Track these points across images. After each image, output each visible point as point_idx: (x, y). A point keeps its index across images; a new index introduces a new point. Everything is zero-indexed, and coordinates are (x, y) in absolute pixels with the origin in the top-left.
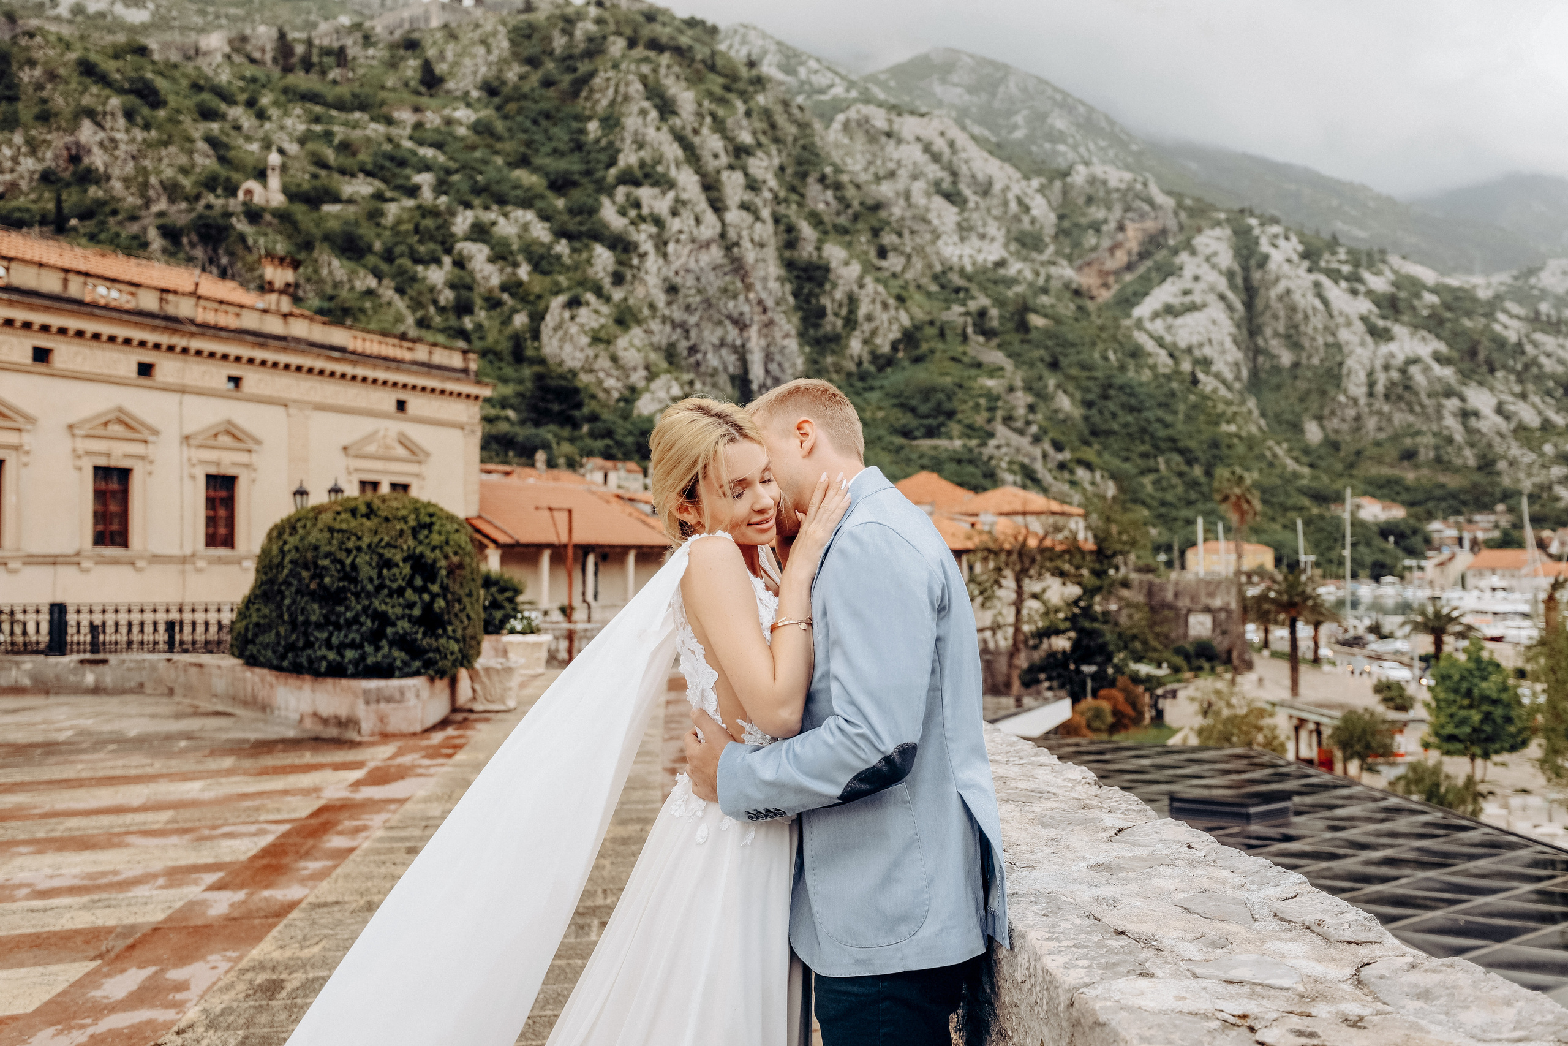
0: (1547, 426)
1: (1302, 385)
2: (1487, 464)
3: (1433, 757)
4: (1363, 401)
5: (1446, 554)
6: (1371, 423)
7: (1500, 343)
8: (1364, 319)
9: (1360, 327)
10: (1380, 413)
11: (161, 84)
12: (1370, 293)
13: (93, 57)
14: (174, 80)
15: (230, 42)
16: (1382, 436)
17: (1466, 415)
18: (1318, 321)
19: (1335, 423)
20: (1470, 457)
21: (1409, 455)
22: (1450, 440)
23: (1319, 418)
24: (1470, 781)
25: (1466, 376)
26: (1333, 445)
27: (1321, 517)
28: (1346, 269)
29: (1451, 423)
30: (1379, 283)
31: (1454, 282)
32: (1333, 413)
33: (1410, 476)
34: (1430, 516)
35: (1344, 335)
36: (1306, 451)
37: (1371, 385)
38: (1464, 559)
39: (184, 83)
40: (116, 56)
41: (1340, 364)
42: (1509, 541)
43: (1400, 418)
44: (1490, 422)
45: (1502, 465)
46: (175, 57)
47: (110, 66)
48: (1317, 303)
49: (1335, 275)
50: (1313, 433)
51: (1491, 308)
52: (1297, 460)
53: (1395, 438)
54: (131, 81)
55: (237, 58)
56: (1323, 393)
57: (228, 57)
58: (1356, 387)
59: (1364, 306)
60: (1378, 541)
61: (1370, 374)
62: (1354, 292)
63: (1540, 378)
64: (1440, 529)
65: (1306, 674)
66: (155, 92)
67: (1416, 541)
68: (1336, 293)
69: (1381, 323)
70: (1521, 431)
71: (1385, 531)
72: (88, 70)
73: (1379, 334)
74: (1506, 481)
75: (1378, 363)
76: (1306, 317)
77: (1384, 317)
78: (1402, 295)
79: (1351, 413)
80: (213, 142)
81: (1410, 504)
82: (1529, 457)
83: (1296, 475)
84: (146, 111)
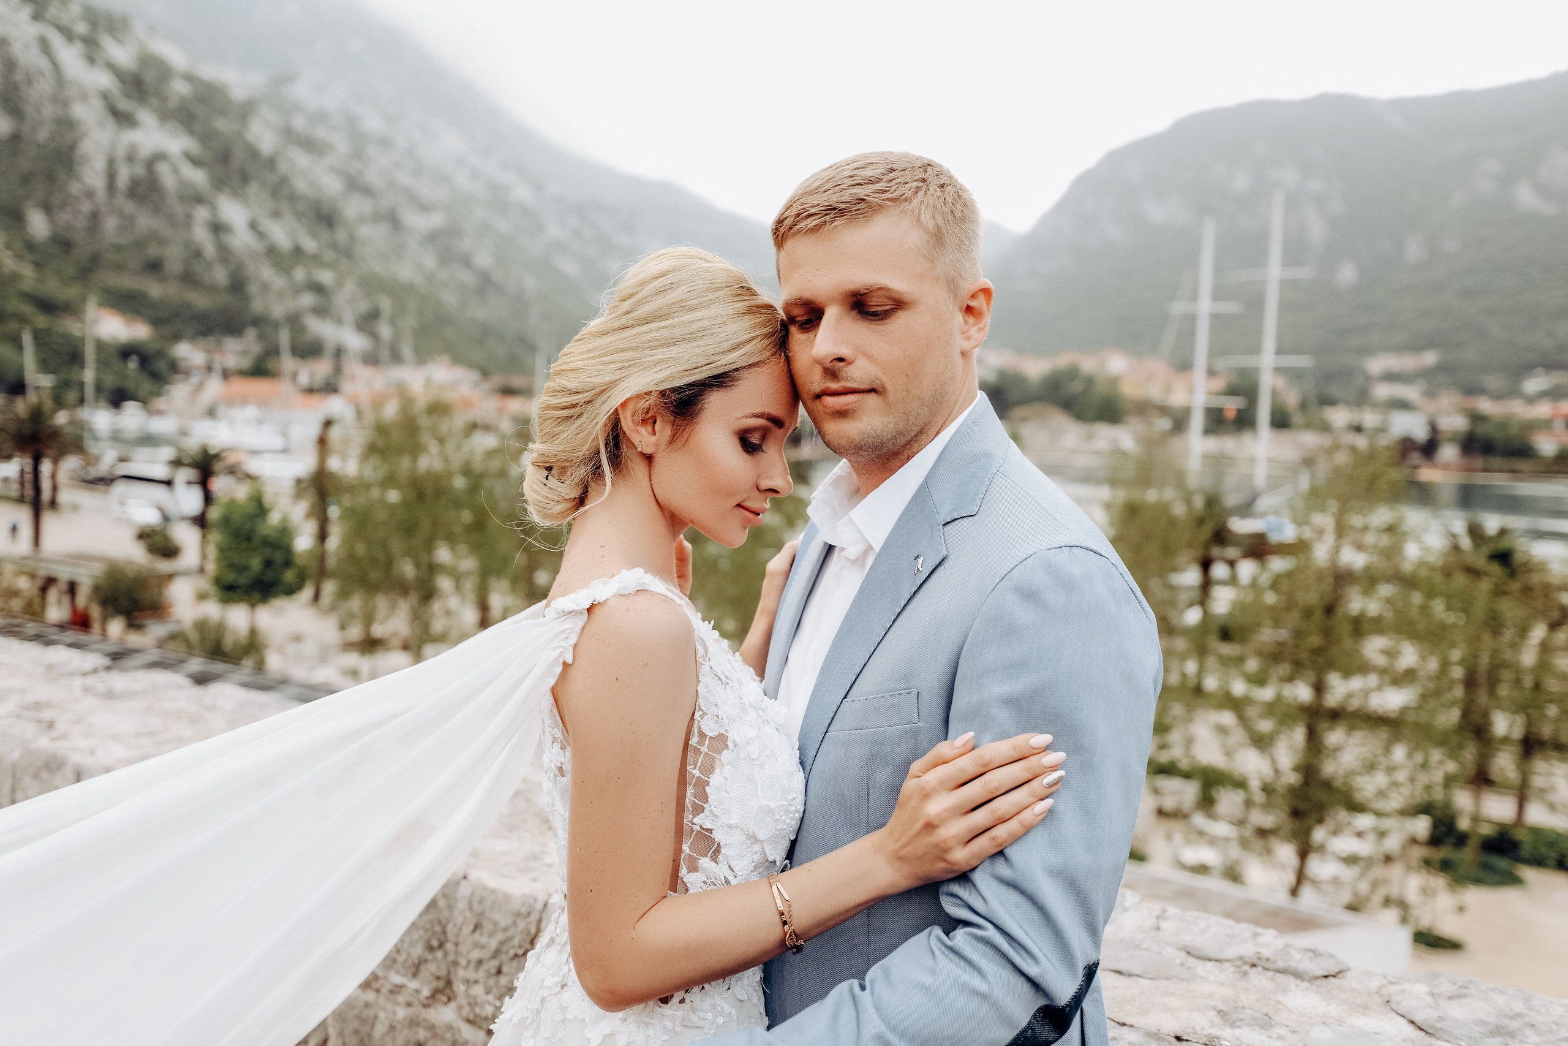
0: (298, 251)
1: (25, 164)
2: (238, 286)
3: (212, 610)
4: (101, 194)
5: (195, 380)
6: (110, 224)
7: (253, 153)
8: (105, 96)
9: (98, 105)
10: (121, 214)
12: (111, 67)
16: (122, 241)
17: (218, 228)
18: (44, 86)
19: (64, 217)
20: (220, 276)
21: (154, 267)
22: (198, 254)
23: (48, 208)
24: (253, 632)
25: (220, 183)
26: (63, 243)
27: (48, 330)
28: (81, 28)
29: (201, 234)
30: (122, 55)
31: (208, 72)
32: (63, 205)
33: (155, 290)
34: (177, 337)
35: (79, 111)
36: (31, 246)
37: (111, 177)
38: (214, 387)
41: (73, 147)
42: (260, 370)
43: (145, 221)
44: (241, 239)
45: (253, 289)
48: (43, 63)
49: (68, 34)
50: (38, 225)
51: (246, 111)
52: (18, 257)
53: (140, 244)
56: (50, 178)
58: (93, 176)
59: (103, 80)
60: (116, 364)
61: (111, 163)
62: (91, 60)
63: (293, 198)
64: (187, 352)
65: (49, 521)
67: (162, 366)
68: (70, 57)
69: (124, 105)
70: (272, 253)
71: (126, 352)
73: (122, 118)
74: (257, 306)
75: (121, 153)
76: (29, 81)
77: (128, 96)
78: (150, 76)
79: (86, 207)
81: (156, 322)
82: (278, 282)
83: (15, 277)
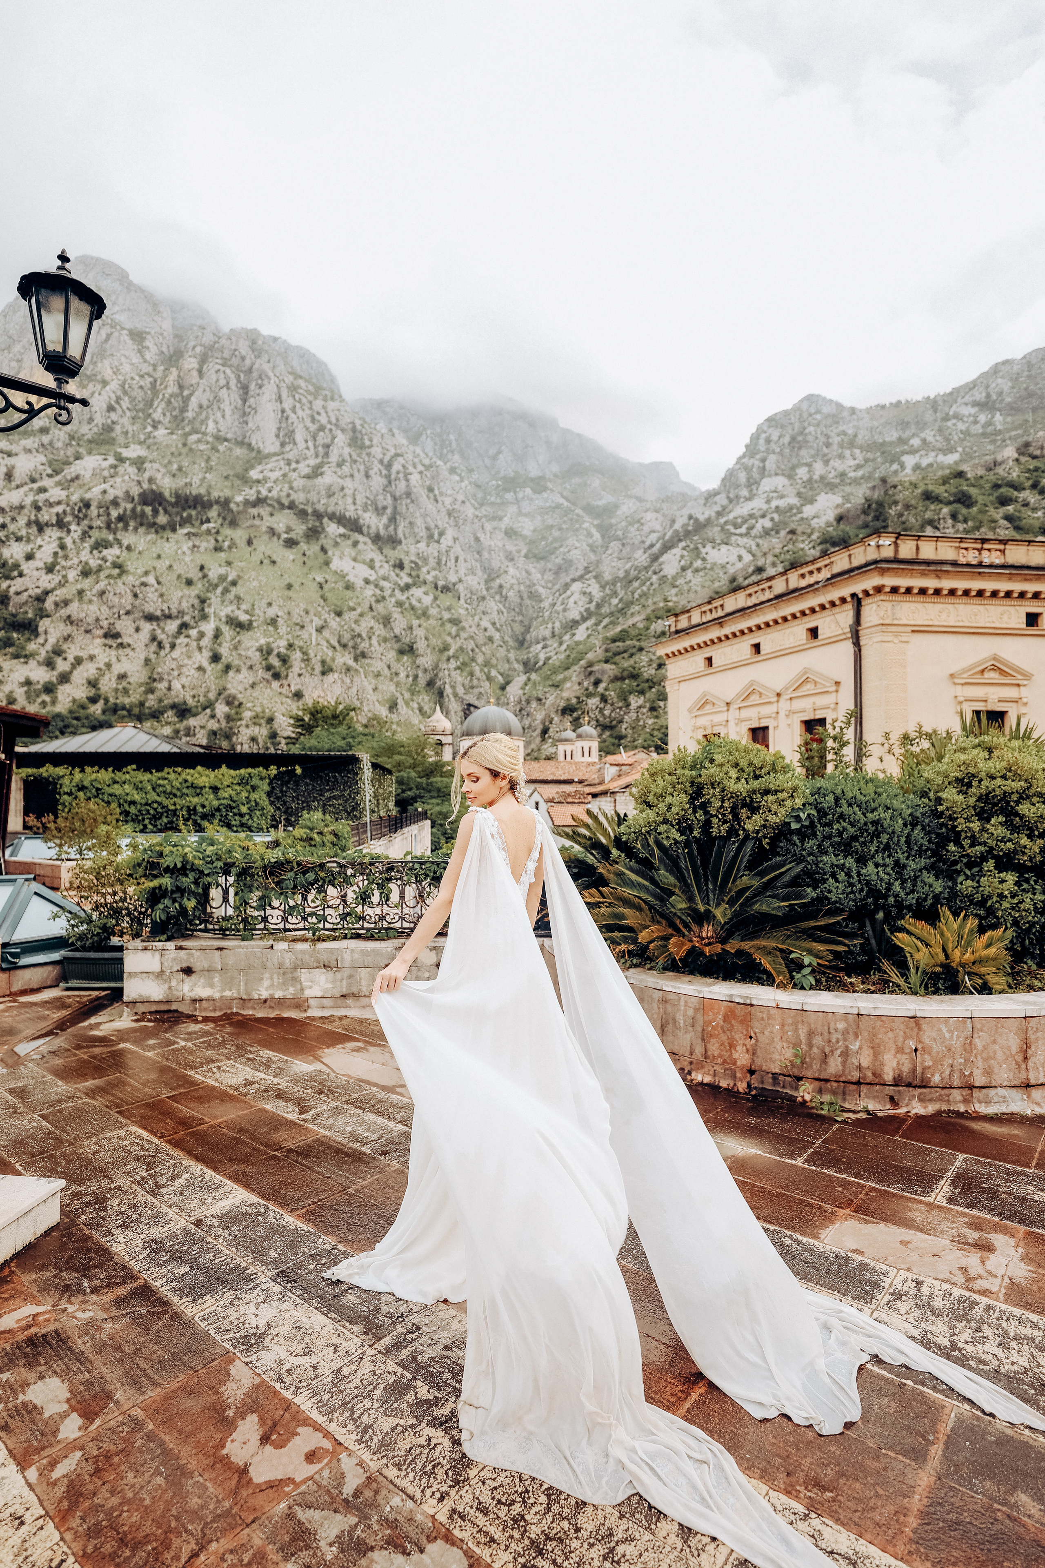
11: (973, 491)
13: (931, 488)
14: (981, 487)
15: (1018, 450)
39: (988, 486)
40: (944, 484)
46: (981, 472)
47: (940, 490)
54: (954, 495)
55: (1023, 459)
57: (1017, 460)
66: (970, 497)
72: (928, 496)
80: (1008, 518)
84: (964, 511)
